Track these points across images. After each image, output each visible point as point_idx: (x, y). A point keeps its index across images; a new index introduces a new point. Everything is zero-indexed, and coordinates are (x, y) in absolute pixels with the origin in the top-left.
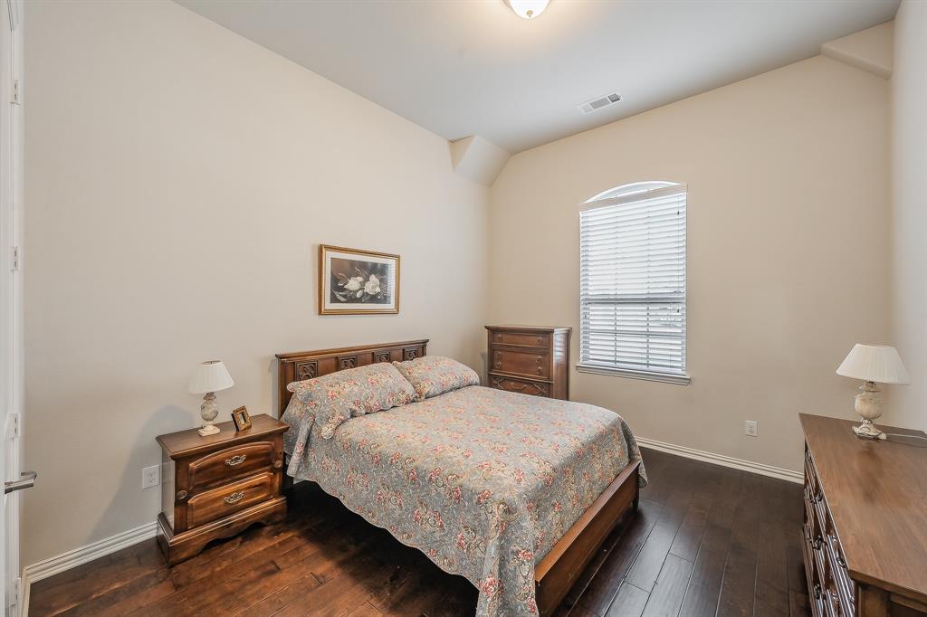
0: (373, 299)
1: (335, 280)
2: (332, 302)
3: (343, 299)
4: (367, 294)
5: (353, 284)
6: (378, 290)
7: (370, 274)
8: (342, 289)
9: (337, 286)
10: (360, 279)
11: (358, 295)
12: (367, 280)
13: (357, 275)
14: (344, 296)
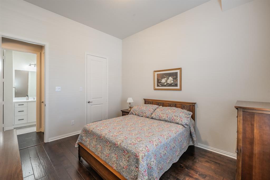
0: (170, 85)
1: (158, 80)
2: (157, 86)
3: (160, 86)
4: (168, 84)
5: (163, 81)
6: (172, 82)
7: (169, 77)
8: (160, 83)
9: (159, 82)
10: (166, 79)
11: (165, 84)
12: (168, 79)
13: (165, 78)
14: (161, 85)
